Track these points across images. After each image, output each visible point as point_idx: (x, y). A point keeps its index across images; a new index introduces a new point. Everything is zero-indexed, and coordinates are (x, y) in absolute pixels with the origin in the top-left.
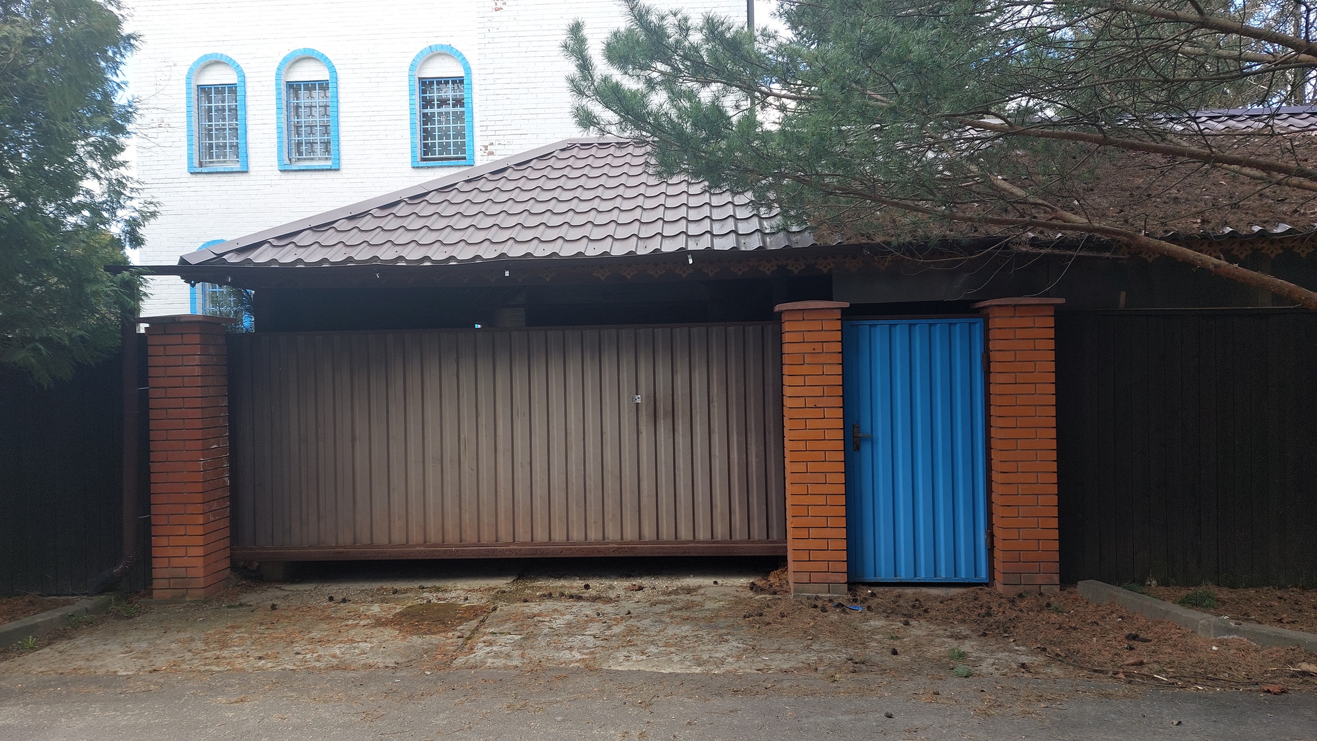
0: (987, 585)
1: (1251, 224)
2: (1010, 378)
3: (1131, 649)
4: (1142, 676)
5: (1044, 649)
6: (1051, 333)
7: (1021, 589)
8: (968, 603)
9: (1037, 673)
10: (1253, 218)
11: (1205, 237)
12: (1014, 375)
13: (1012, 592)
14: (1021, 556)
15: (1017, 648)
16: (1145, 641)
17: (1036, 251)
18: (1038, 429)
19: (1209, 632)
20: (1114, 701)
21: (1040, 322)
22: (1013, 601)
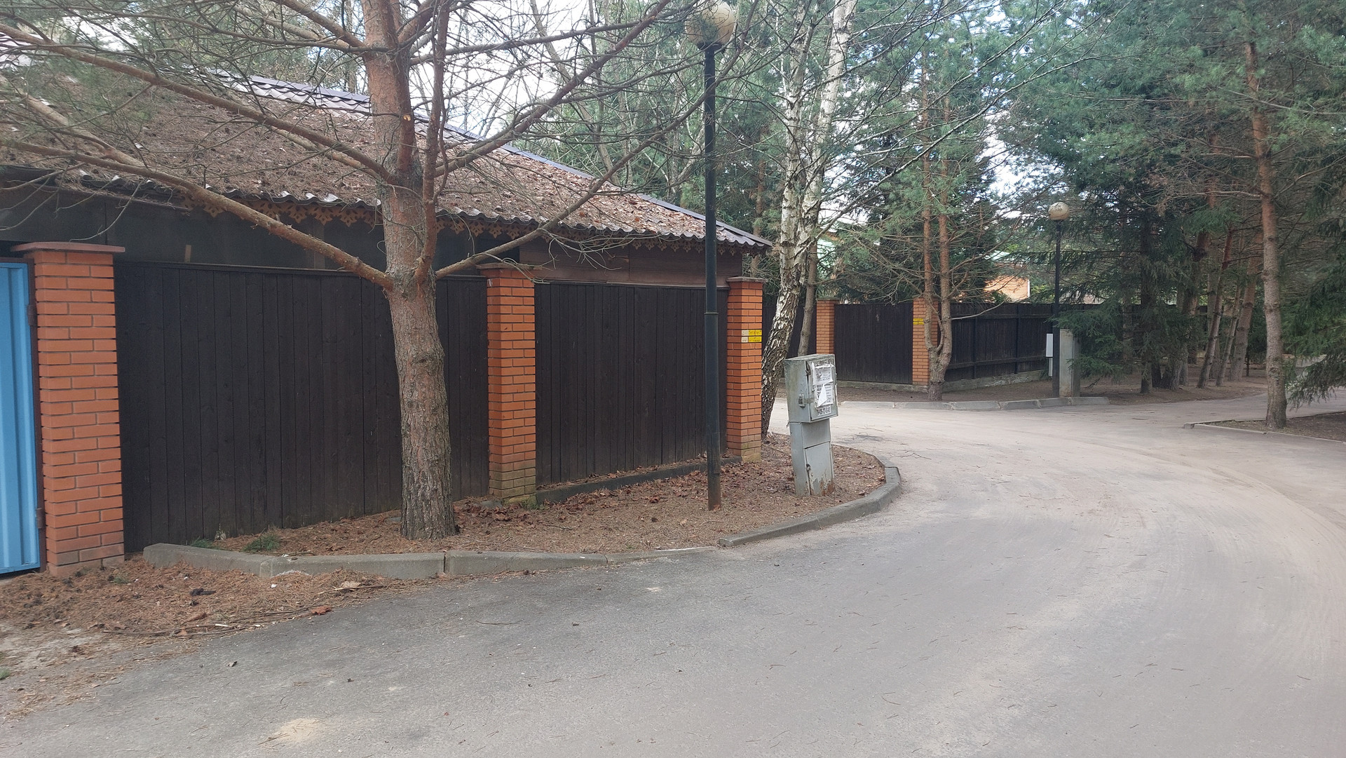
0: (37, 570)
1: (305, 191)
2: (63, 333)
3: (195, 604)
4: (203, 628)
5: (102, 626)
6: (111, 284)
7: (79, 567)
8: (12, 595)
9: (91, 653)
10: (307, 186)
11: (265, 197)
12: (67, 329)
13: (68, 572)
14: (79, 531)
15: (70, 632)
16: (209, 593)
17: (88, 191)
18: (97, 390)
19: (269, 572)
20: (173, 660)
21: (96, 271)
22: (69, 583)
